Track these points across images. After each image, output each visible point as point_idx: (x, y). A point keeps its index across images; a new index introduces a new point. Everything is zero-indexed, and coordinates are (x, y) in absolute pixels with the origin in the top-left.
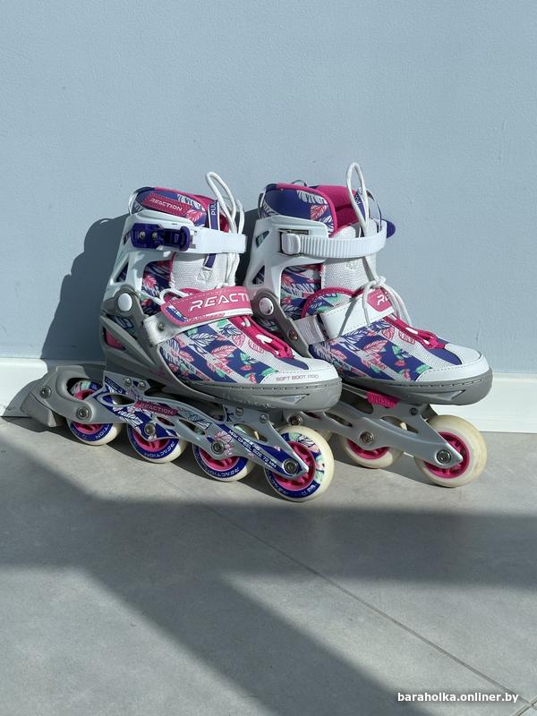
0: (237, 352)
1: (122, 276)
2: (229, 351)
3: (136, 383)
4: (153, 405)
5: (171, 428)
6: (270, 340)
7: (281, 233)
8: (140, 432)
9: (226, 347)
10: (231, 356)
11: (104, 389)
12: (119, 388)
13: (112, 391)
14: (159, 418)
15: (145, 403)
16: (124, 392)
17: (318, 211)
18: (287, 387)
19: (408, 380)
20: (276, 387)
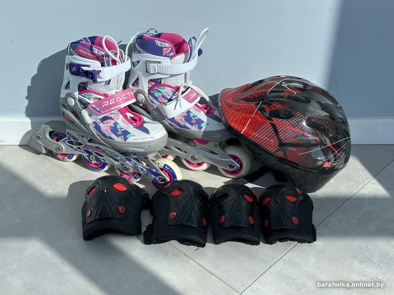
0: (116, 124)
1: (68, 86)
2: (111, 123)
3: (83, 136)
4: (93, 147)
5: (102, 158)
6: (132, 116)
7: (146, 63)
8: (88, 159)
9: (110, 120)
10: (113, 126)
11: (67, 138)
12: (74, 138)
13: (72, 140)
14: (96, 153)
15: (89, 146)
16: (77, 140)
17: (167, 51)
18: (139, 143)
19: (198, 130)
20: (134, 143)
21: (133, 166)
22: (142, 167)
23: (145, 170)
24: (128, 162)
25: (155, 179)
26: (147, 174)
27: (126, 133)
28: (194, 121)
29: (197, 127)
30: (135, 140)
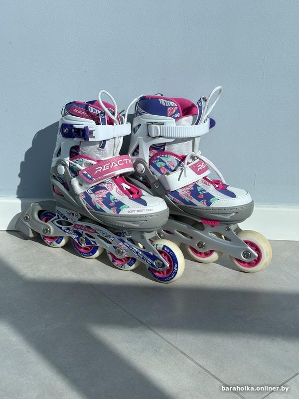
0: (109, 194)
2: (103, 193)
3: (73, 214)
4: (83, 227)
5: (93, 240)
6: (129, 187)
7: (148, 125)
8: (77, 242)
9: (103, 191)
10: (105, 196)
11: (56, 217)
12: (64, 217)
13: (61, 219)
14: (86, 234)
15: (79, 225)
16: (67, 219)
17: (172, 111)
18: (134, 216)
19: (205, 206)
20: (128, 216)
21: (127, 248)
22: (137, 250)
23: (140, 252)
24: (121, 243)
25: (152, 265)
26: (143, 258)
27: (119, 205)
28: (201, 196)
29: (205, 203)
30: (129, 212)
